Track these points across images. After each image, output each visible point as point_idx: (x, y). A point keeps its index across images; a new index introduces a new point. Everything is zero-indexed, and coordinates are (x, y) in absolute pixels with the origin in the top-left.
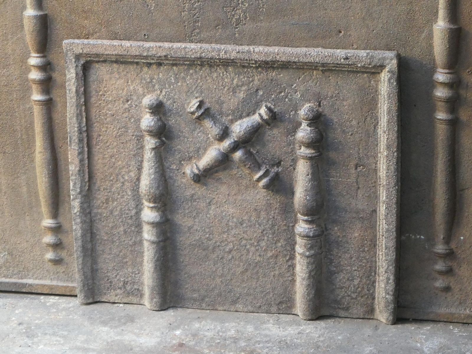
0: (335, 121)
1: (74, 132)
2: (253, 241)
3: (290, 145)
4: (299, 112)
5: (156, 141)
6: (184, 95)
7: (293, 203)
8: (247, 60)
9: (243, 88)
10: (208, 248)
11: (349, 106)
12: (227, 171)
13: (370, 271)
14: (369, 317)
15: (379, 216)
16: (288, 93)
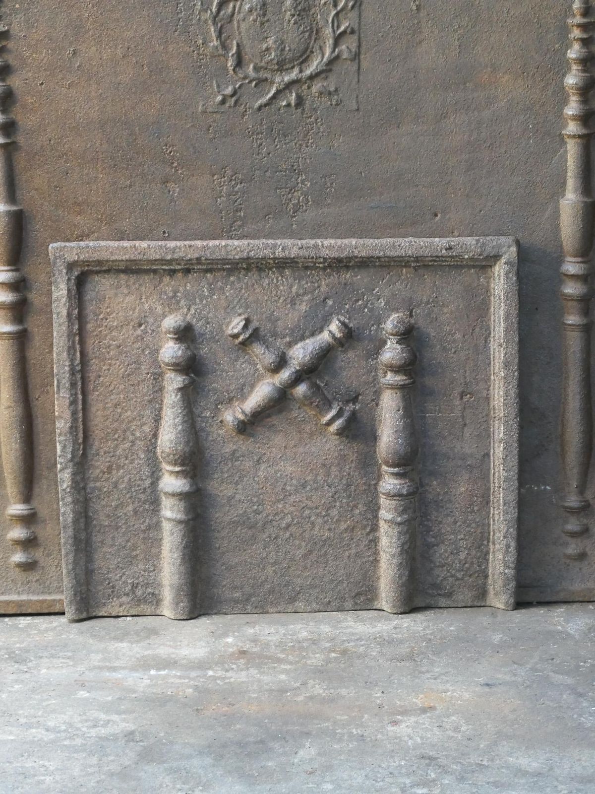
0: (432, 335)
1: (63, 373)
2: (320, 510)
3: (372, 372)
4: (383, 326)
5: (184, 377)
6: (222, 312)
7: (375, 452)
8: (313, 258)
9: (306, 298)
10: (256, 524)
11: (451, 313)
12: (284, 413)
13: (482, 539)
14: (479, 604)
15: (494, 461)
16: (368, 301)
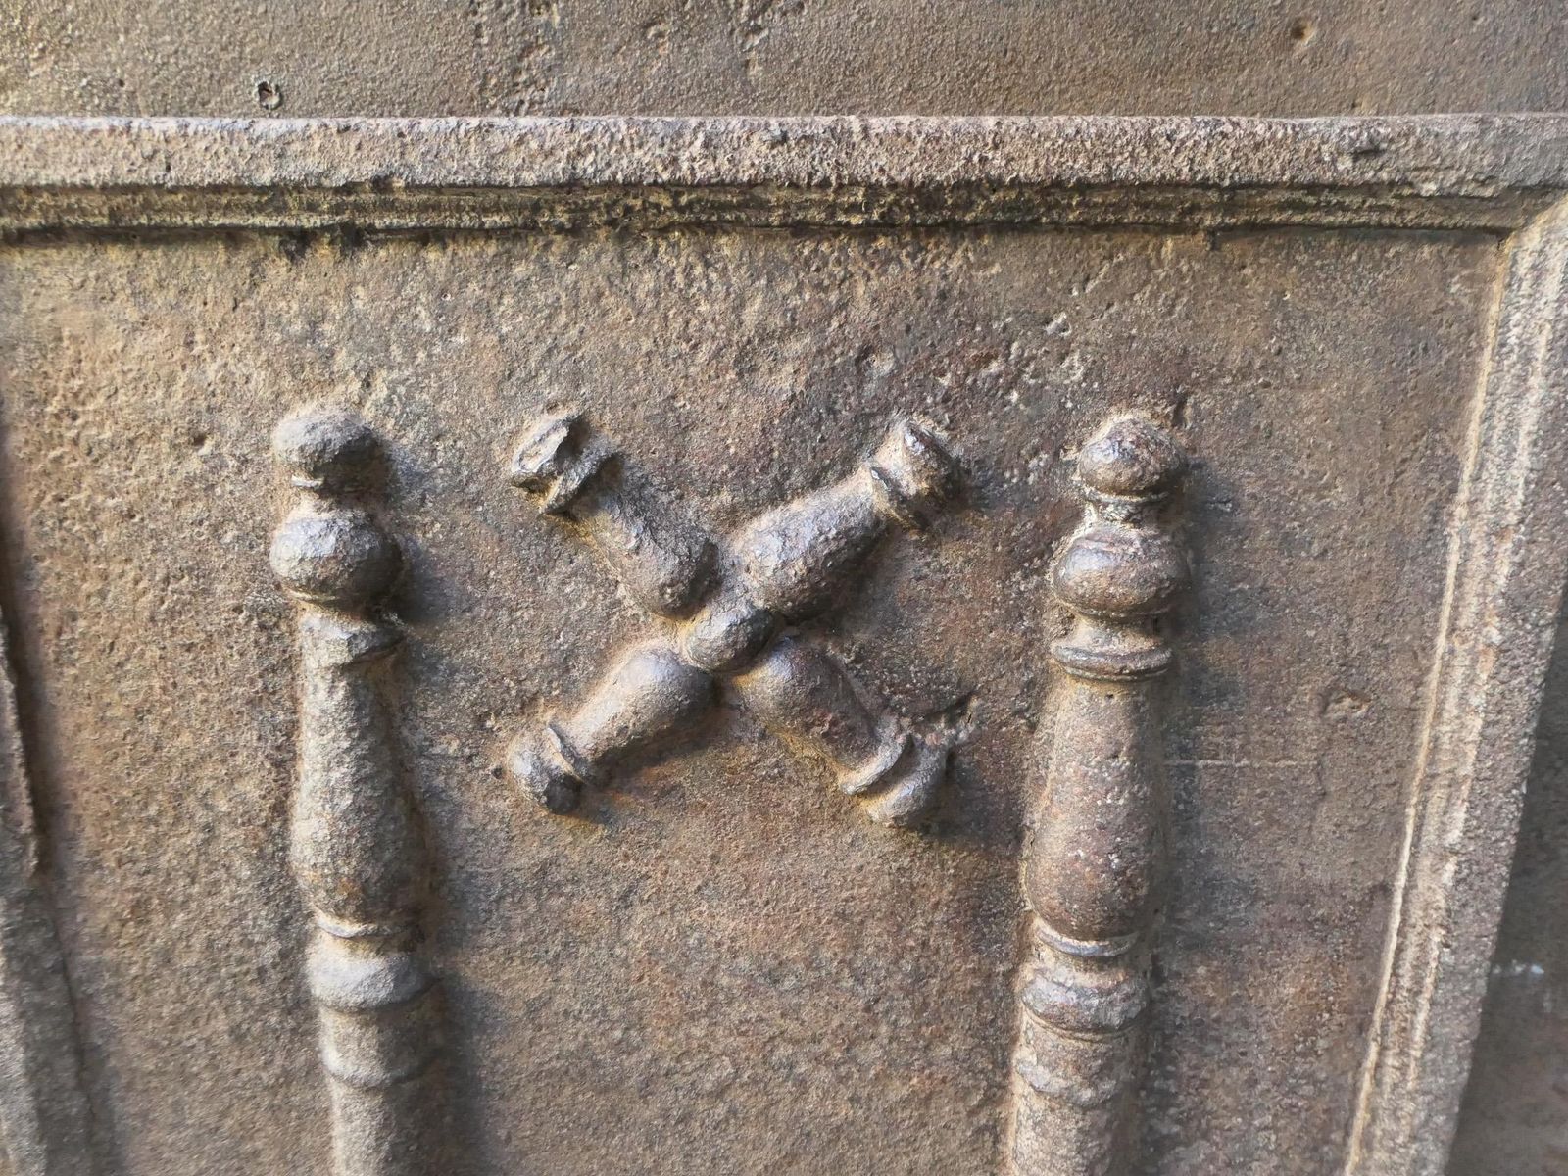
0: (1249, 490)
2: (826, 1045)
3: (1021, 616)
4: (1072, 455)
5: (355, 629)
6: (488, 394)
7: (1014, 876)
9: (795, 347)
10: (622, 1081)
11: (1328, 411)
12: (711, 752)
15: (1405, 913)
16: (1023, 362)
